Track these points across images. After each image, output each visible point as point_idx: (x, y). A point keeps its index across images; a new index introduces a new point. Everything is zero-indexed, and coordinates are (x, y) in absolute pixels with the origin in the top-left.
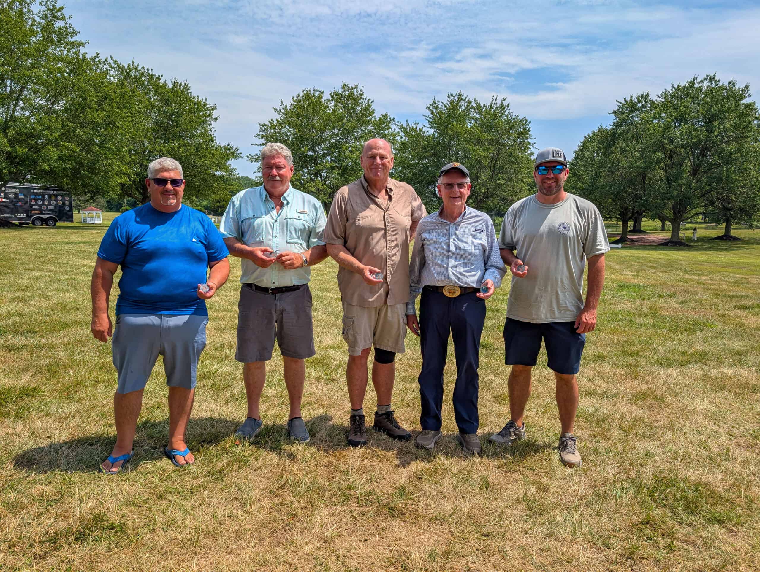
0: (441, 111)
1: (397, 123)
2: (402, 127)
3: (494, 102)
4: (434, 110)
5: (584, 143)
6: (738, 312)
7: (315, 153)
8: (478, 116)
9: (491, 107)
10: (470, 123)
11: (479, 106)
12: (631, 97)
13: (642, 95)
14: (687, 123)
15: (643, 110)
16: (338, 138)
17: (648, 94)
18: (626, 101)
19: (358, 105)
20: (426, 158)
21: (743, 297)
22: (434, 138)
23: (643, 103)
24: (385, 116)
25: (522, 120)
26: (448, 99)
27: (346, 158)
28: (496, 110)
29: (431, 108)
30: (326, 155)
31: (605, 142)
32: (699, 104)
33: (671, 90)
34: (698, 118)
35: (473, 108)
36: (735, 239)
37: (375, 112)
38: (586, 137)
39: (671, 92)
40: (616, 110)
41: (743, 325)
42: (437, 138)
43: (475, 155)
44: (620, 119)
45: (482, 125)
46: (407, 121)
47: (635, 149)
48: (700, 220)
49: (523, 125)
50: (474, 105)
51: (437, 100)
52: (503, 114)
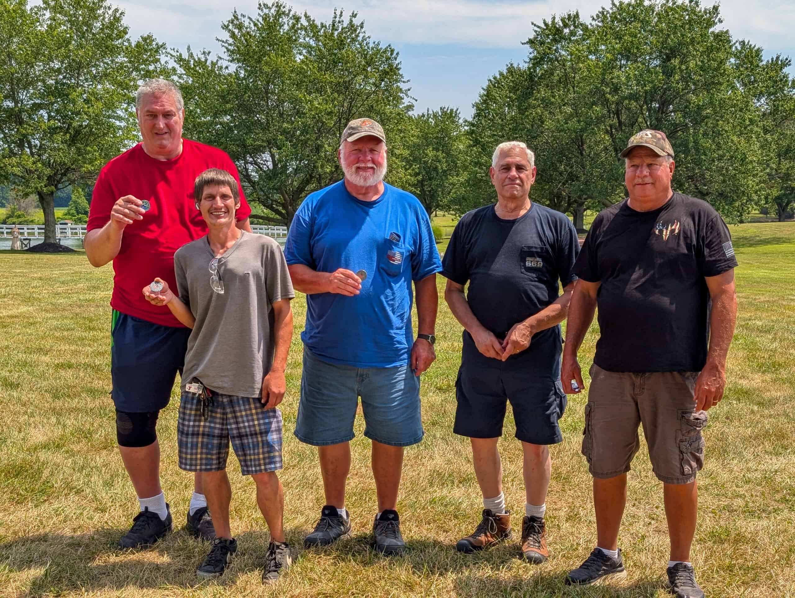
0: (248, 33)
1: (172, 52)
2: (180, 60)
3: (337, 19)
4: (236, 31)
5: (488, 91)
7: (16, 103)
8: (312, 43)
9: (334, 28)
10: (300, 54)
11: (313, 26)
12: (554, 18)
13: (569, 15)
14: (636, 61)
15: (572, 38)
16: (61, 77)
17: (577, 14)
18: (546, 24)
19: (96, 18)
20: (226, 113)
22: (238, 78)
23: (572, 28)
24: (147, 39)
25: (386, 50)
26: (260, 12)
27: (78, 113)
28: (341, 33)
29: (231, 27)
30: (37, 107)
31: (518, 89)
32: (651, 32)
33: (612, 9)
34: (651, 54)
35: (303, 28)
37: (129, 32)
38: (490, 80)
39: (611, 11)
40: (532, 37)
42: (244, 78)
43: (310, 110)
44: (538, 53)
45: (321, 57)
46: (189, 49)
47: (563, 100)
49: (388, 59)
50: (305, 24)
51: (239, 13)
52: (354, 40)
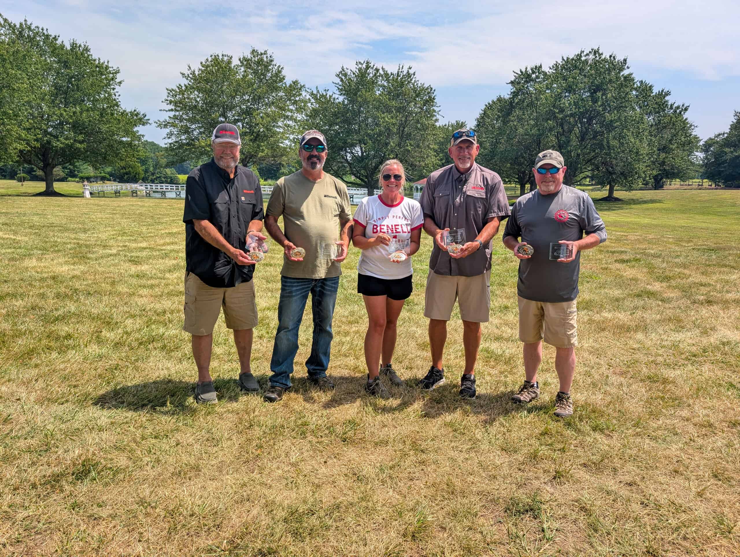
0: (350, 79)
1: (308, 90)
2: (312, 94)
3: (400, 70)
4: (343, 77)
5: (485, 111)
6: (618, 265)
8: (386, 84)
9: (398, 75)
10: (379, 90)
11: (386, 74)
12: (526, 68)
13: (536, 67)
14: (575, 94)
15: (537, 80)
16: (249, 104)
17: (541, 65)
18: (521, 72)
19: (268, 71)
21: (622, 252)
22: (344, 105)
23: (537, 74)
24: (295, 83)
25: (427, 89)
26: (357, 66)
27: (258, 124)
28: (402, 78)
29: (340, 75)
30: (237, 121)
31: (503, 111)
32: (585, 76)
33: (562, 62)
34: (584, 89)
35: (381, 75)
36: (617, 200)
37: (286, 78)
38: (486, 105)
39: (561, 64)
40: (513, 80)
41: (622, 276)
42: (347, 105)
43: (383, 122)
44: (516, 89)
45: (389, 93)
46: (317, 88)
47: (529, 117)
48: (587, 183)
49: (429, 93)
50: (382, 73)
51: (345, 68)
52: (409, 82)
